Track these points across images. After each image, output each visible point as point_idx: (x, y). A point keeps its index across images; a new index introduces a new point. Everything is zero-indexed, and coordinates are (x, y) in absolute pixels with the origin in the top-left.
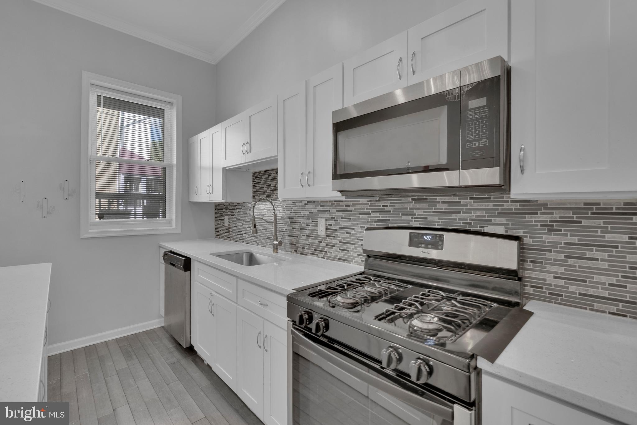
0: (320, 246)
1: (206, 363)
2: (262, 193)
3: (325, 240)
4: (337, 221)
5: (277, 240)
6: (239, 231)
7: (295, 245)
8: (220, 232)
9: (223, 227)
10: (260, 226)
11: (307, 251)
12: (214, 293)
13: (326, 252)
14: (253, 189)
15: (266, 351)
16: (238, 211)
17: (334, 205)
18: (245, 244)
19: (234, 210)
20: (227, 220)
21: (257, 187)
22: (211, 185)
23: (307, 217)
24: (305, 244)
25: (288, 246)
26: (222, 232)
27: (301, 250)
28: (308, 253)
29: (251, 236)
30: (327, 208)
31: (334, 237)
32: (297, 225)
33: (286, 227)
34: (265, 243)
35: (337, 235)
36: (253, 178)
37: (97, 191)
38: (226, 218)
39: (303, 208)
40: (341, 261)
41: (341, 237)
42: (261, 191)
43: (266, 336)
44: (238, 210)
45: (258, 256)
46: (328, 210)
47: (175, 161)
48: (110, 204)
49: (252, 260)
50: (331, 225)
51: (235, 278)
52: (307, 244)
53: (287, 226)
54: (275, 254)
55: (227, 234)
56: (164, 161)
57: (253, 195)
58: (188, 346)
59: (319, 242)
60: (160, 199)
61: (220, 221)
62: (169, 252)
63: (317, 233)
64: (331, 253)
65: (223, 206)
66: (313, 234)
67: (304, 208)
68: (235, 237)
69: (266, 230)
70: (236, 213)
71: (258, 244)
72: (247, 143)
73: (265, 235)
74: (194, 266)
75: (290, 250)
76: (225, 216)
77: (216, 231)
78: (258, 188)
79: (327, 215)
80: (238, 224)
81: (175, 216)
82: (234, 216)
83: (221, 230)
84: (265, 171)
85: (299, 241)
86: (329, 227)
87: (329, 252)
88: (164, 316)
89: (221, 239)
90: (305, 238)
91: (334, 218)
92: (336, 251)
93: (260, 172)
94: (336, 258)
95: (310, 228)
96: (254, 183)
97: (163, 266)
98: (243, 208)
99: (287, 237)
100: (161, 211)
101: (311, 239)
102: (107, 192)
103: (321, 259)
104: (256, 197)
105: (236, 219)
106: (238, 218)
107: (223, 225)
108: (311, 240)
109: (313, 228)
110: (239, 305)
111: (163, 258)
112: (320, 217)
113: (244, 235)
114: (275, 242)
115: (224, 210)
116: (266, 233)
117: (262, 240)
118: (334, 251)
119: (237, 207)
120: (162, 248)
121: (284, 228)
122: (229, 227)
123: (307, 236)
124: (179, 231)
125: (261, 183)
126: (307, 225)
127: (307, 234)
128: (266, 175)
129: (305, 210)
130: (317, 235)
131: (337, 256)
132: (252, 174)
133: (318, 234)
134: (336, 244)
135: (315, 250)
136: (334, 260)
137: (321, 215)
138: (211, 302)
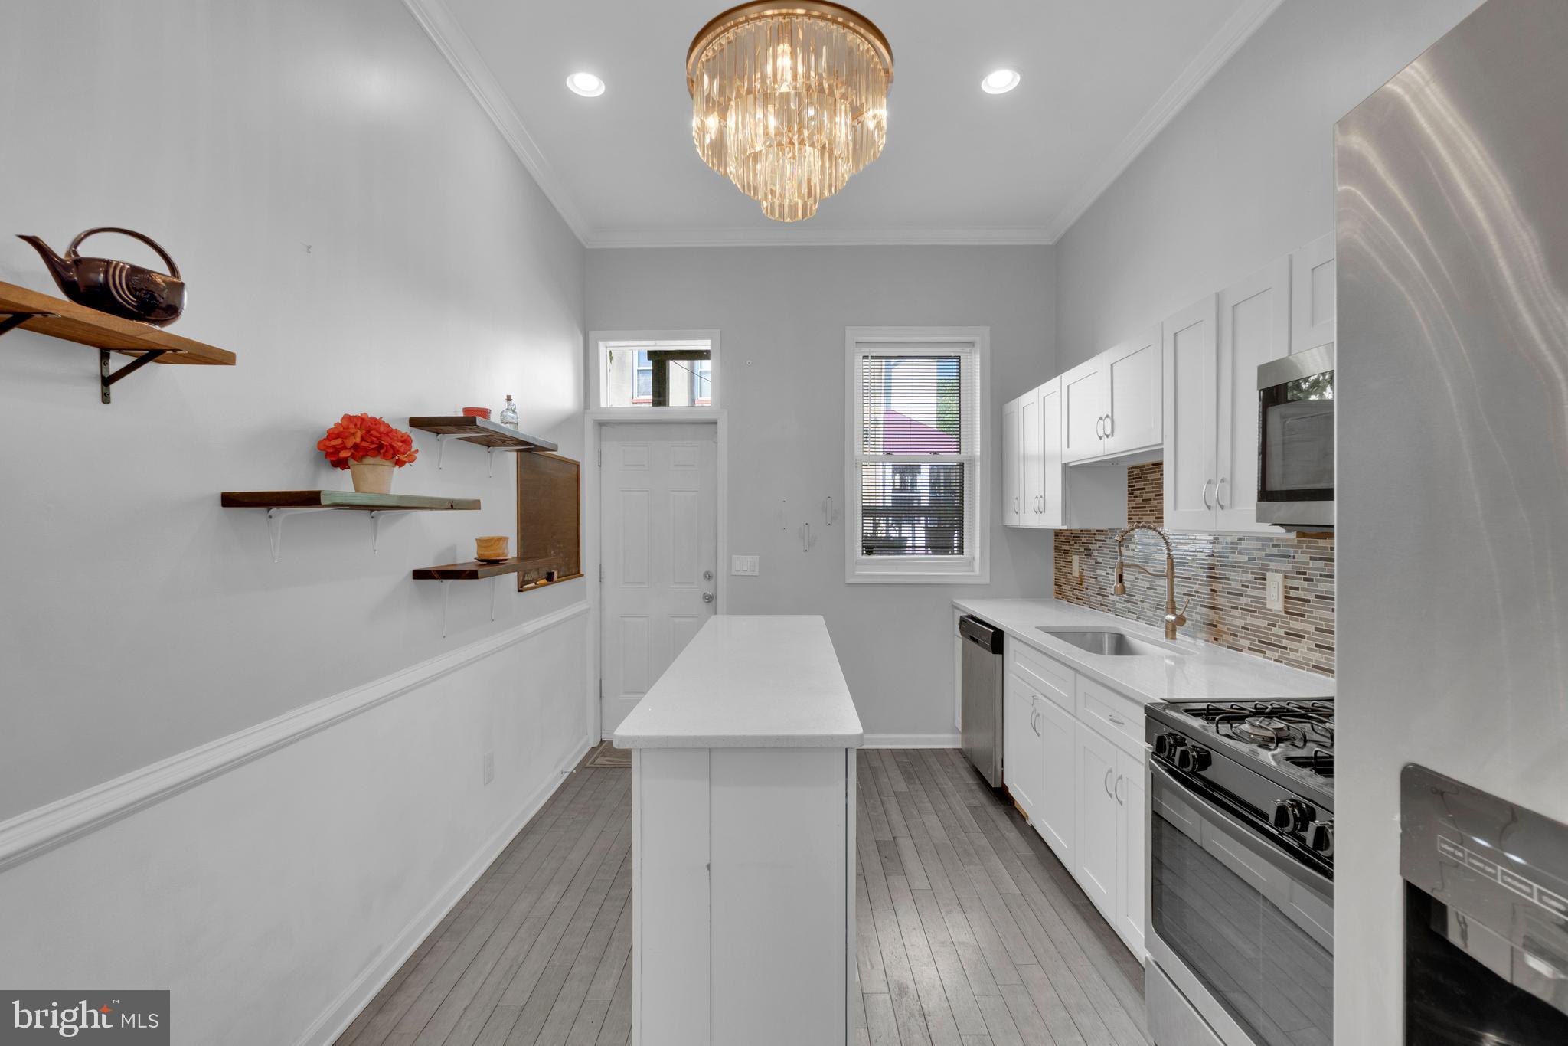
0: (1272, 635)
1: (1029, 822)
2: (1147, 511)
3: (1282, 622)
4: (1312, 580)
5: (1174, 613)
6: (1100, 588)
7: (1216, 626)
8: (1064, 587)
9: (1070, 577)
10: (1143, 580)
11: (1243, 642)
12: (1039, 695)
13: (1285, 648)
14: (1129, 501)
15: (1121, 803)
16: (1100, 547)
17: (1305, 545)
18: (1112, 615)
19: (1091, 544)
20: (1078, 565)
21: (1136, 497)
22: (1041, 497)
23: (1243, 567)
24: (1238, 627)
25: (1200, 626)
26: (1067, 588)
27: (1230, 638)
28: (1245, 647)
29: (1125, 601)
30: (1289, 551)
31: (1304, 616)
32: (1221, 583)
33: (1196, 587)
34: (1152, 618)
35: (1312, 612)
36: (1129, 479)
37: (864, 505)
38: (1075, 559)
39: (1233, 546)
40: (1320, 673)
41: (1321, 619)
42: (1145, 508)
43: (1121, 778)
44: (1100, 544)
45: (1134, 642)
46: (1290, 556)
47: (979, 450)
48: (876, 526)
49: (1121, 646)
50: (1297, 589)
51: (1073, 672)
52: (1243, 628)
53: (1200, 584)
54: (1169, 642)
55: (1076, 592)
56: (960, 452)
57: (1129, 515)
58: (999, 785)
59: (1269, 624)
60: (955, 515)
61: (1063, 564)
62: (968, 616)
63: (1265, 604)
64: (1297, 651)
65: (1069, 534)
66: (1255, 607)
67: (1237, 548)
68: (1092, 599)
69: (1156, 589)
70: (1094, 550)
71: (1138, 618)
72: (1107, 416)
73: (1154, 600)
74: (1010, 645)
75: (1204, 635)
76: (1074, 556)
77: (1056, 585)
78: (1139, 501)
79: (1287, 566)
80: (1099, 572)
81: (978, 552)
82: (1090, 556)
83: (1065, 584)
84: (1153, 465)
85: (1224, 619)
86: (1293, 593)
87: (1291, 650)
88: (960, 729)
89: (1065, 602)
90: (1237, 613)
91: (1305, 573)
92: (1309, 649)
93: (1144, 466)
94: (1308, 665)
95: (1250, 592)
96: (1132, 490)
97: (959, 641)
98: (1109, 541)
99: (1199, 607)
100: (956, 542)
101: (1252, 616)
102: (872, 505)
103: (1272, 662)
104: (1136, 518)
105: (1096, 563)
106: (1100, 560)
107: (1069, 573)
108: (1251, 620)
109: (1256, 593)
110: (1080, 721)
111: (958, 627)
112: (1272, 571)
113: (1111, 597)
114: (1171, 617)
115: (1072, 542)
116: (1155, 597)
117: (1148, 609)
118: (1303, 647)
119: (1098, 537)
120: (958, 609)
121: (1193, 588)
122: (1081, 579)
123: (1241, 609)
124: (986, 580)
125: (1144, 489)
126: (1243, 586)
127: (1241, 604)
128: (1155, 472)
129: (1239, 553)
130: (1265, 609)
131: (1311, 660)
132: (1127, 471)
133: (1268, 606)
134: (1308, 633)
135: (1259, 641)
136: (1304, 669)
137: (1273, 565)
138: (1034, 711)
